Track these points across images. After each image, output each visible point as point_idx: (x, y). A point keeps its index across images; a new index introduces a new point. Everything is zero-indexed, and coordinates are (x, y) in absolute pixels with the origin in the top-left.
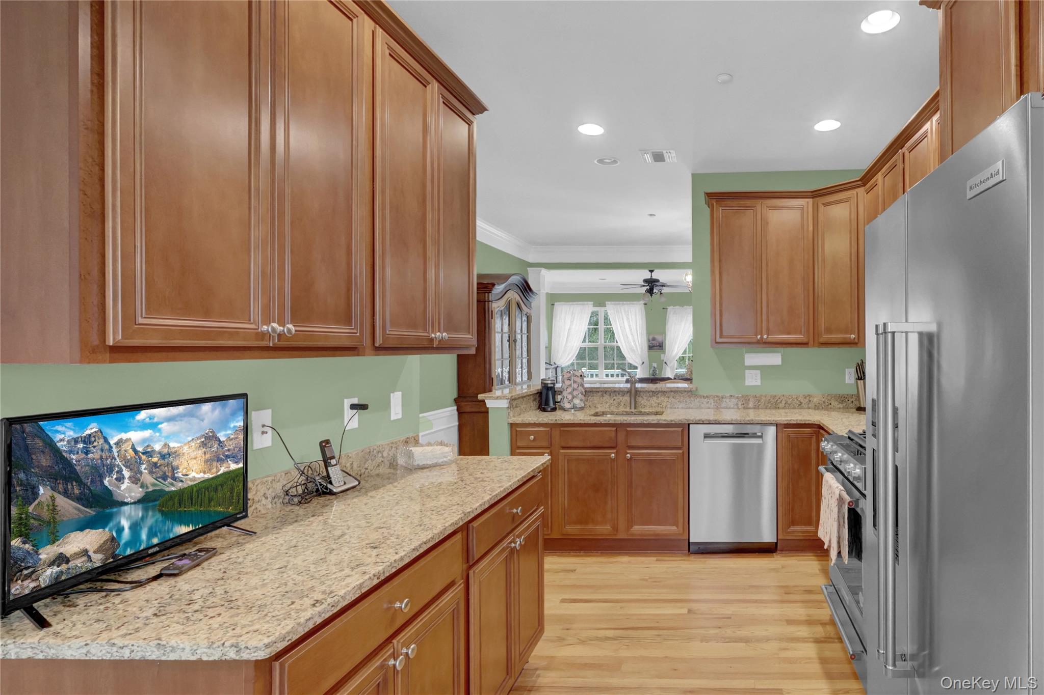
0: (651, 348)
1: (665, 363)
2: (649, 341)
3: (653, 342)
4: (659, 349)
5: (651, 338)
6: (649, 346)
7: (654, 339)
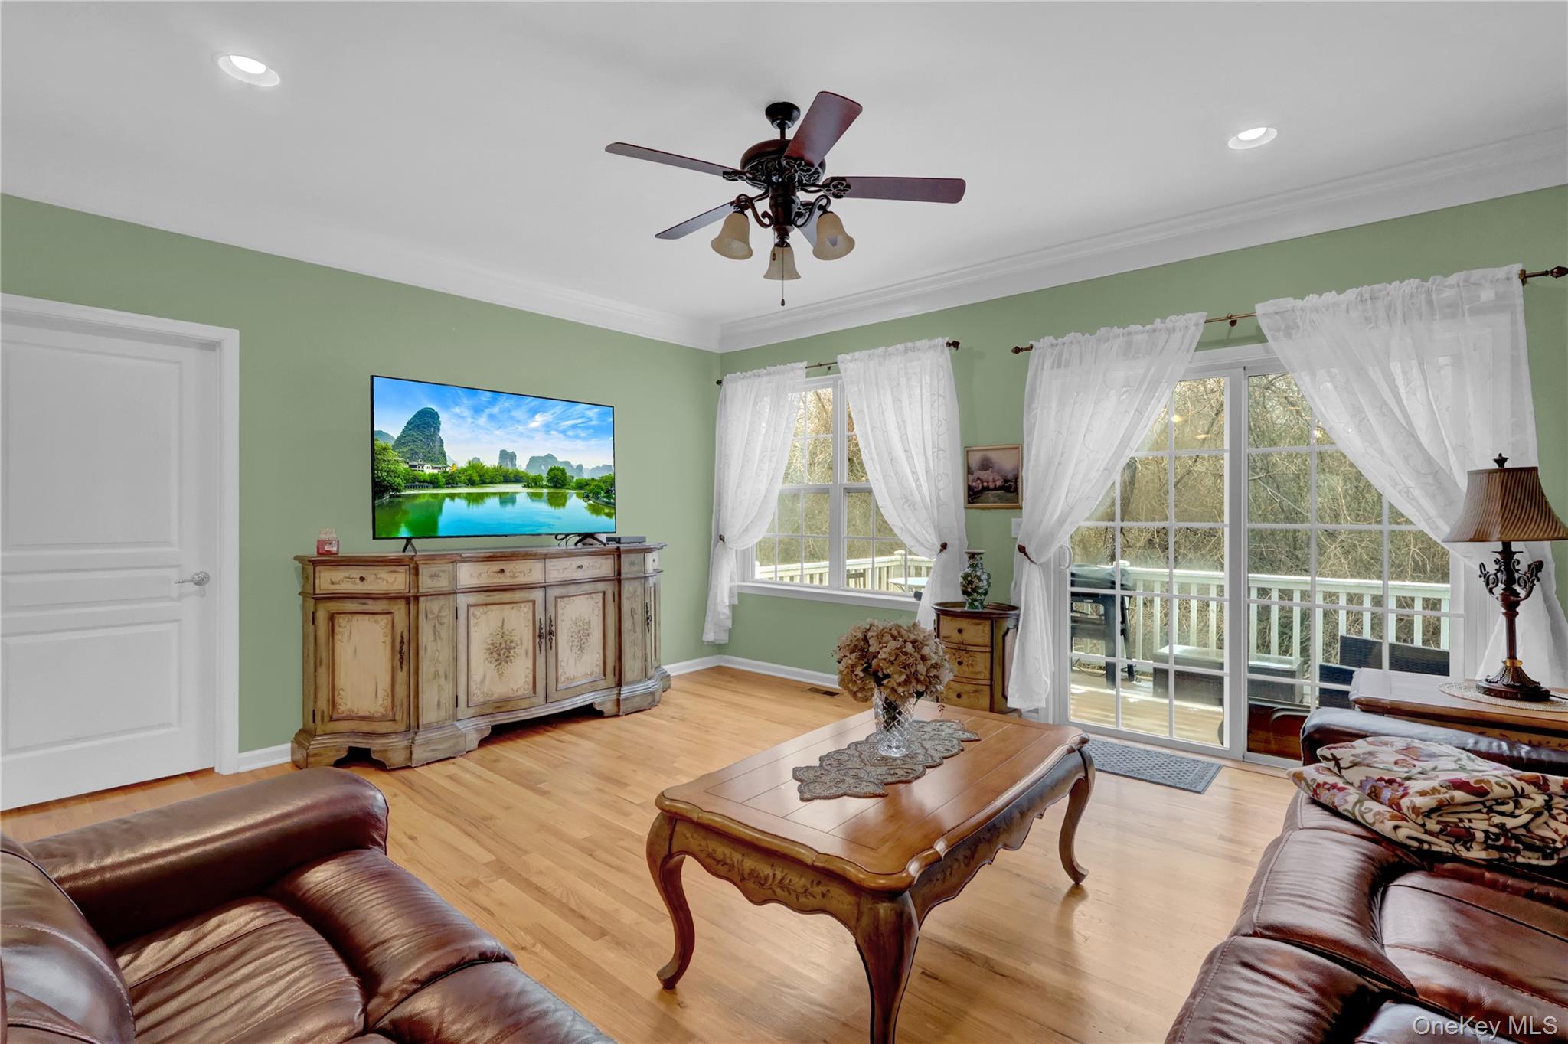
0: (974, 495)
1: (1022, 549)
2: (969, 471)
3: (984, 475)
4: (1002, 500)
5: (975, 459)
6: (970, 488)
7: (986, 465)
